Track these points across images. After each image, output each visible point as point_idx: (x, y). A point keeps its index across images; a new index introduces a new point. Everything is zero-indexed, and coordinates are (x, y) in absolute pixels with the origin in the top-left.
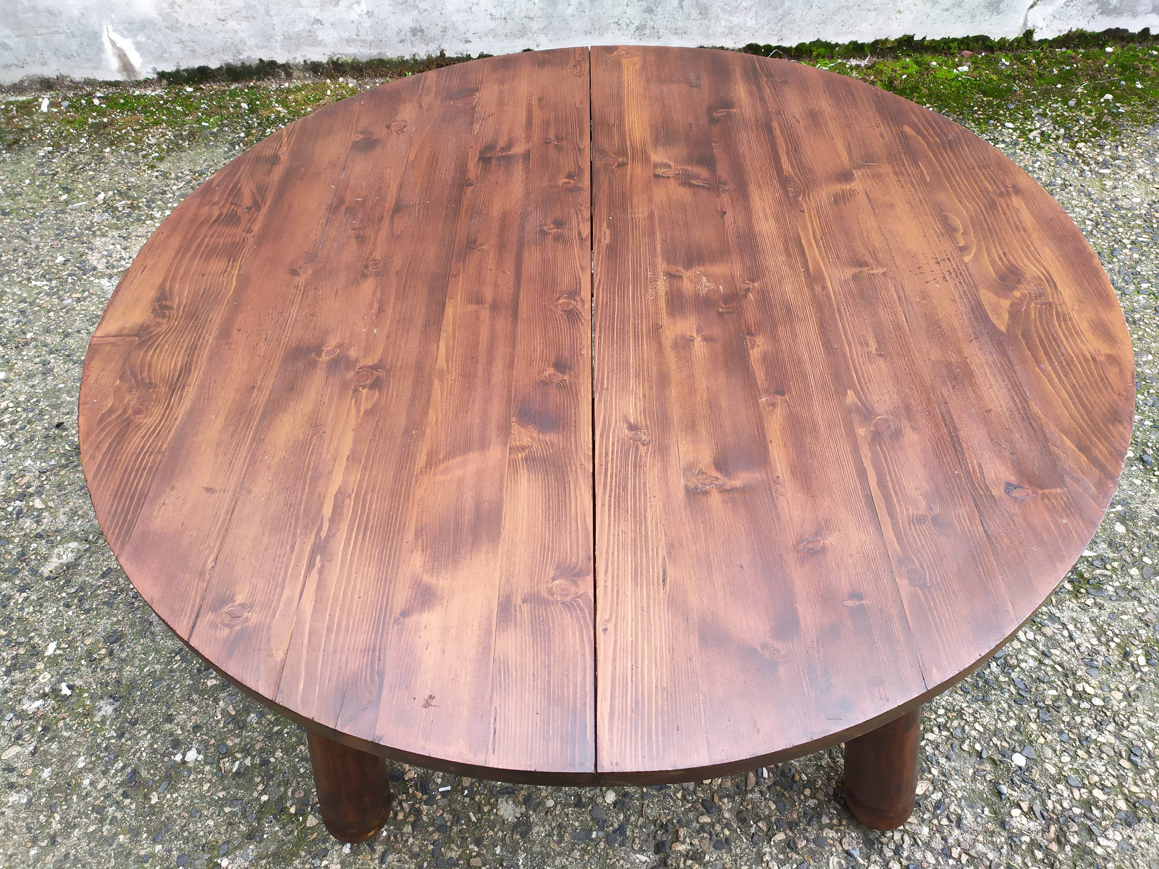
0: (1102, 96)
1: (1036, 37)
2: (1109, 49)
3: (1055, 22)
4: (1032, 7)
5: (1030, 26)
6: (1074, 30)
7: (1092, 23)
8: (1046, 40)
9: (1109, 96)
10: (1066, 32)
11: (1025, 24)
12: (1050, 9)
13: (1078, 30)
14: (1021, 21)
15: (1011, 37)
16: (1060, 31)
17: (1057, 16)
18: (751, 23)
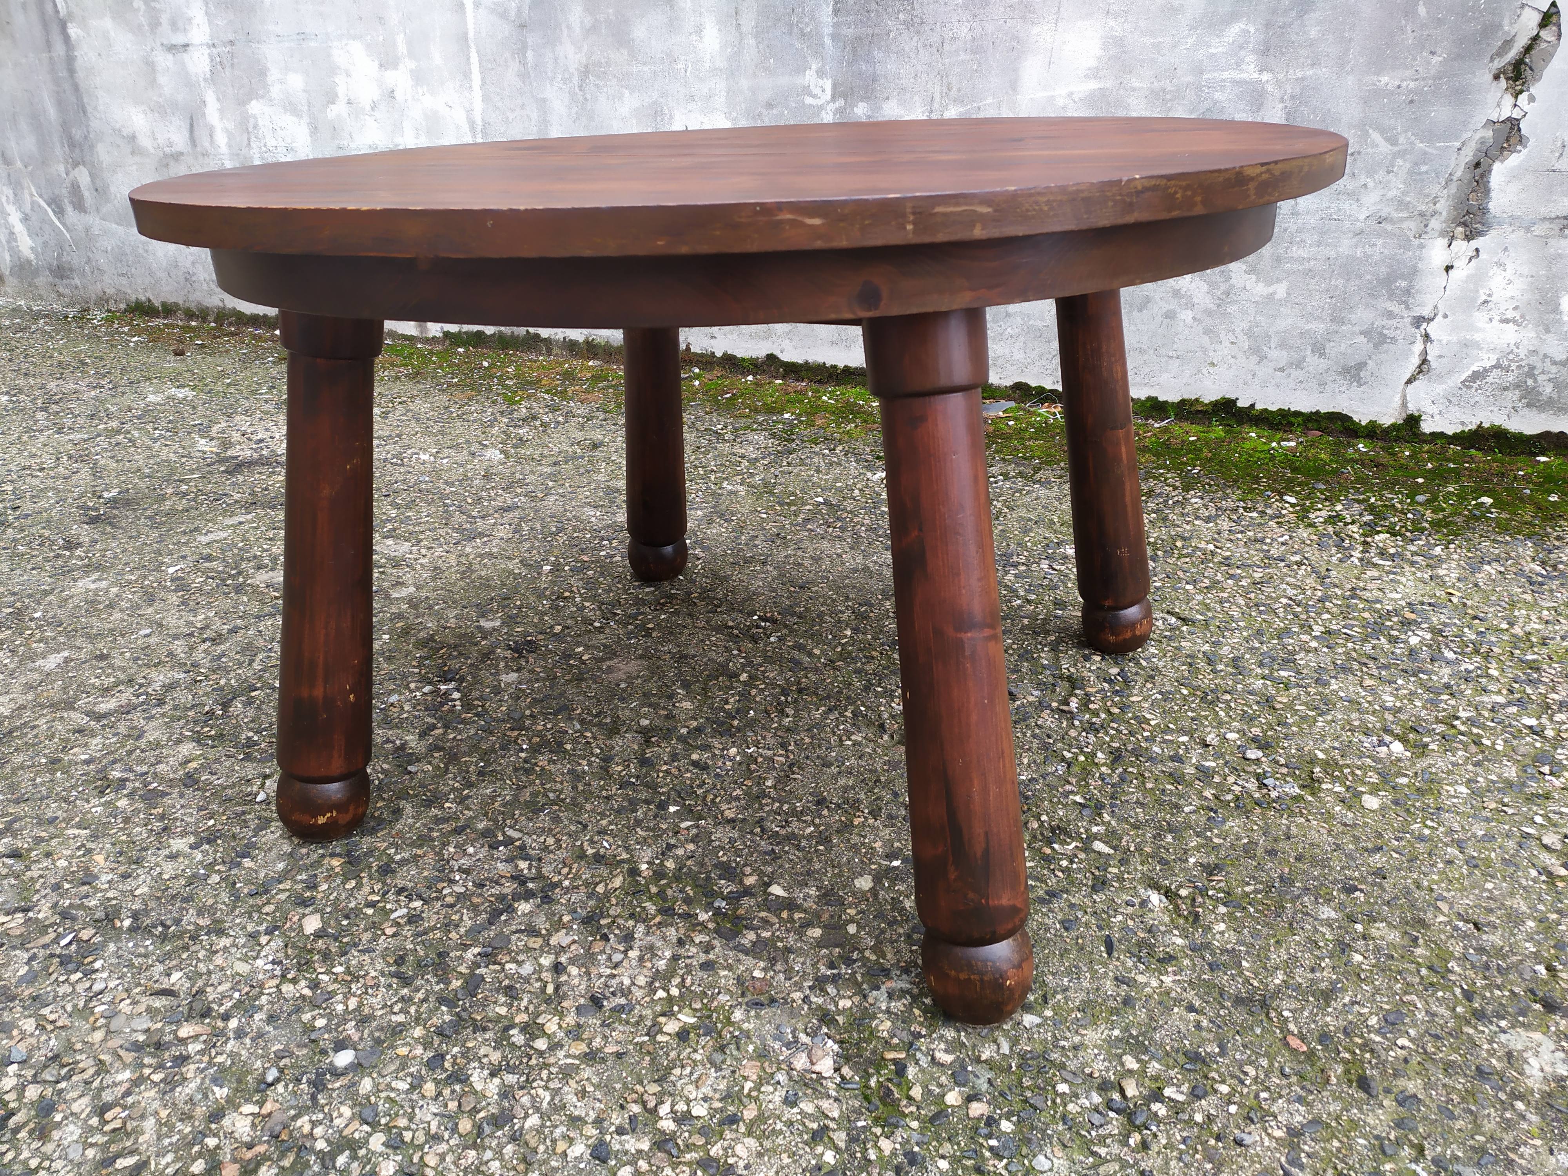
0: (1476, 499)
1: (1427, 427)
2: (1542, 459)
3: (1452, 408)
4: (1409, 381)
5: (1412, 408)
6: (1486, 425)
7: (1515, 418)
8: (1442, 435)
9: (1487, 500)
10: (1473, 427)
11: (1404, 405)
12: (1440, 389)
13: (1493, 427)
14: (1398, 399)
15: (1386, 421)
16: (1463, 423)
17: (1454, 400)
18: (1019, 355)
